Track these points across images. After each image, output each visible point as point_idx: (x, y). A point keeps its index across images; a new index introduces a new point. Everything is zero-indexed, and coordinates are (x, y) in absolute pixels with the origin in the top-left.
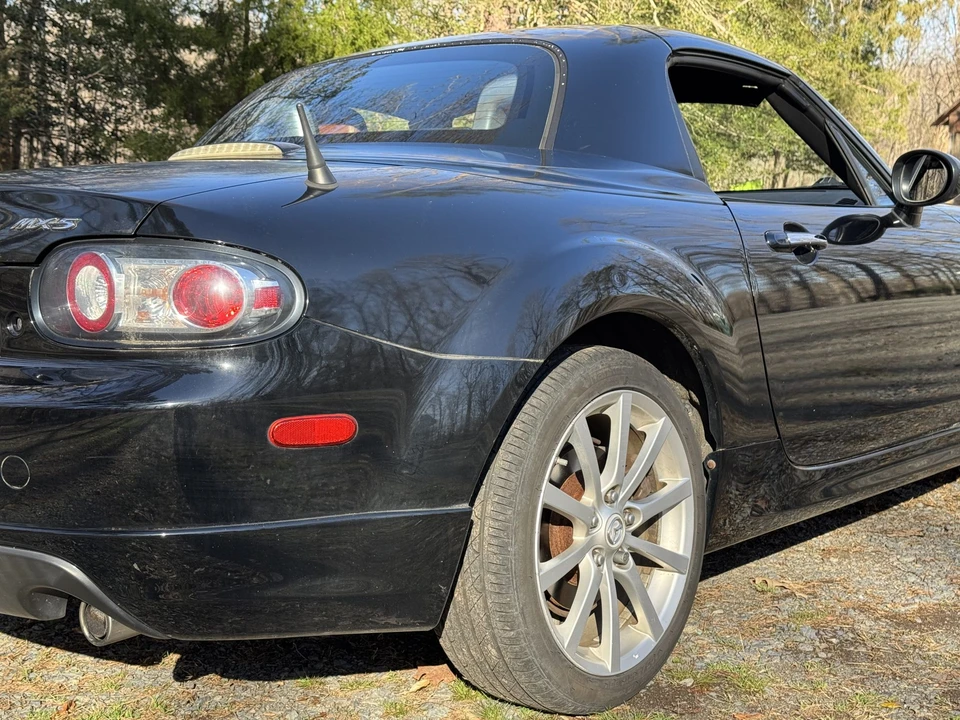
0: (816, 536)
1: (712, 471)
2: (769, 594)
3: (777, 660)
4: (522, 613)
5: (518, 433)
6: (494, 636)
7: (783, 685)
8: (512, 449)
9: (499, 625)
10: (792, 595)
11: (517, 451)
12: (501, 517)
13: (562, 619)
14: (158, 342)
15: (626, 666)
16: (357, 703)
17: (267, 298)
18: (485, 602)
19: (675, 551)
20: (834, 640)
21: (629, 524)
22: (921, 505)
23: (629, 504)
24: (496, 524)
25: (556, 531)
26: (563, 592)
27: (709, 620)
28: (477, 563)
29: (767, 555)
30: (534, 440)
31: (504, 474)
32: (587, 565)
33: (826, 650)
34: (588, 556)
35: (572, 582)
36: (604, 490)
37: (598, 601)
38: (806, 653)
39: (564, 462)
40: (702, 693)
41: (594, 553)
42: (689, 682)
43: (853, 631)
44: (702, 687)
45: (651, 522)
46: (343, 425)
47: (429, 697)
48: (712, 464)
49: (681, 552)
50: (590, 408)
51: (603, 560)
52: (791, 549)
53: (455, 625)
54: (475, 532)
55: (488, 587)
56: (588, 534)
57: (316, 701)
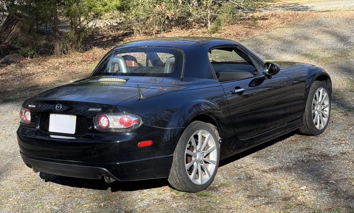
0: (253, 153)
1: (221, 143)
2: (238, 168)
3: (236, 181)
4: (183, 173)
5: (181, 141)
6: (178, 178)
7: (236, 185)
8: (180, 144)
9: (179, 176)
10: (242, 167)
11: (181, 144)
12: (178, 156)
13: (190, 175)
14: (118, 130)
15: (204, 183)
16: (152, 193)
17: (135, 121)
18: (176, 172)
19: (213, 160)
20: (249, 176)
21: (203, 155)
22: (282, 143)
23: (203, 152)
24: (178, 158)
25: (189, 158)
26: (191, 169)
27: (223, 174)
28: (174, 165)
29: (240, 159)
30: (184, 142)
31: (178, 148)
32: (195, 164)
33: (247, 178)
34: (195, 162)
35: (192, 167)
36: (198, 149)
37: (197, 171)
38: (242, 179)
39: (190, 145)
40: (219, 187)
41: (196, 162)
42: (217, 186)
43: (253, 174)
44: (219, 186)
45: (208, 155)
46: (149, 143)
47: (165, 191)
48: (221, 141)
49: (214, 160)
50: (194, 134)
51: (198, 163)
52: (246, 157)
53: (171, 177)
54: (174, 159)
55: (177, 169)
56: (195, 158)
57: (143, 194)
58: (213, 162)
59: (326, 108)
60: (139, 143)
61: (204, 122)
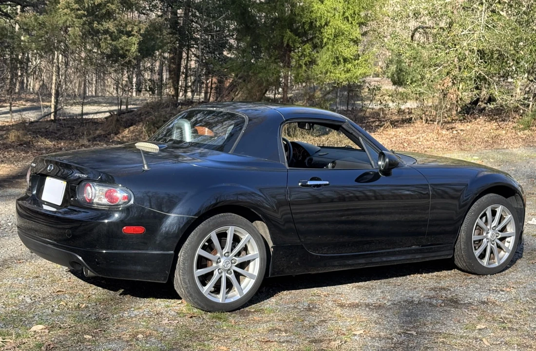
1: (272, 252)
15: (227, 301)
17: (125, 198)
23: (234, 258)
25: (204, 261)
32: (216, 273)
34: (217, 270)
40: (253, 313)
47: (179, 305)
48: (272, 249)
49: (254, 273)
51: (222, 272)
56: (217, 264)
58: (251, 276)
59: (509, 238)
60: (125, 228)
61: (241, 217)
